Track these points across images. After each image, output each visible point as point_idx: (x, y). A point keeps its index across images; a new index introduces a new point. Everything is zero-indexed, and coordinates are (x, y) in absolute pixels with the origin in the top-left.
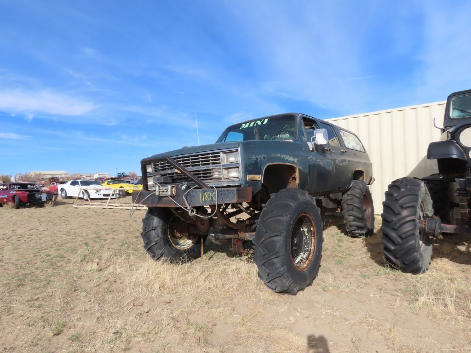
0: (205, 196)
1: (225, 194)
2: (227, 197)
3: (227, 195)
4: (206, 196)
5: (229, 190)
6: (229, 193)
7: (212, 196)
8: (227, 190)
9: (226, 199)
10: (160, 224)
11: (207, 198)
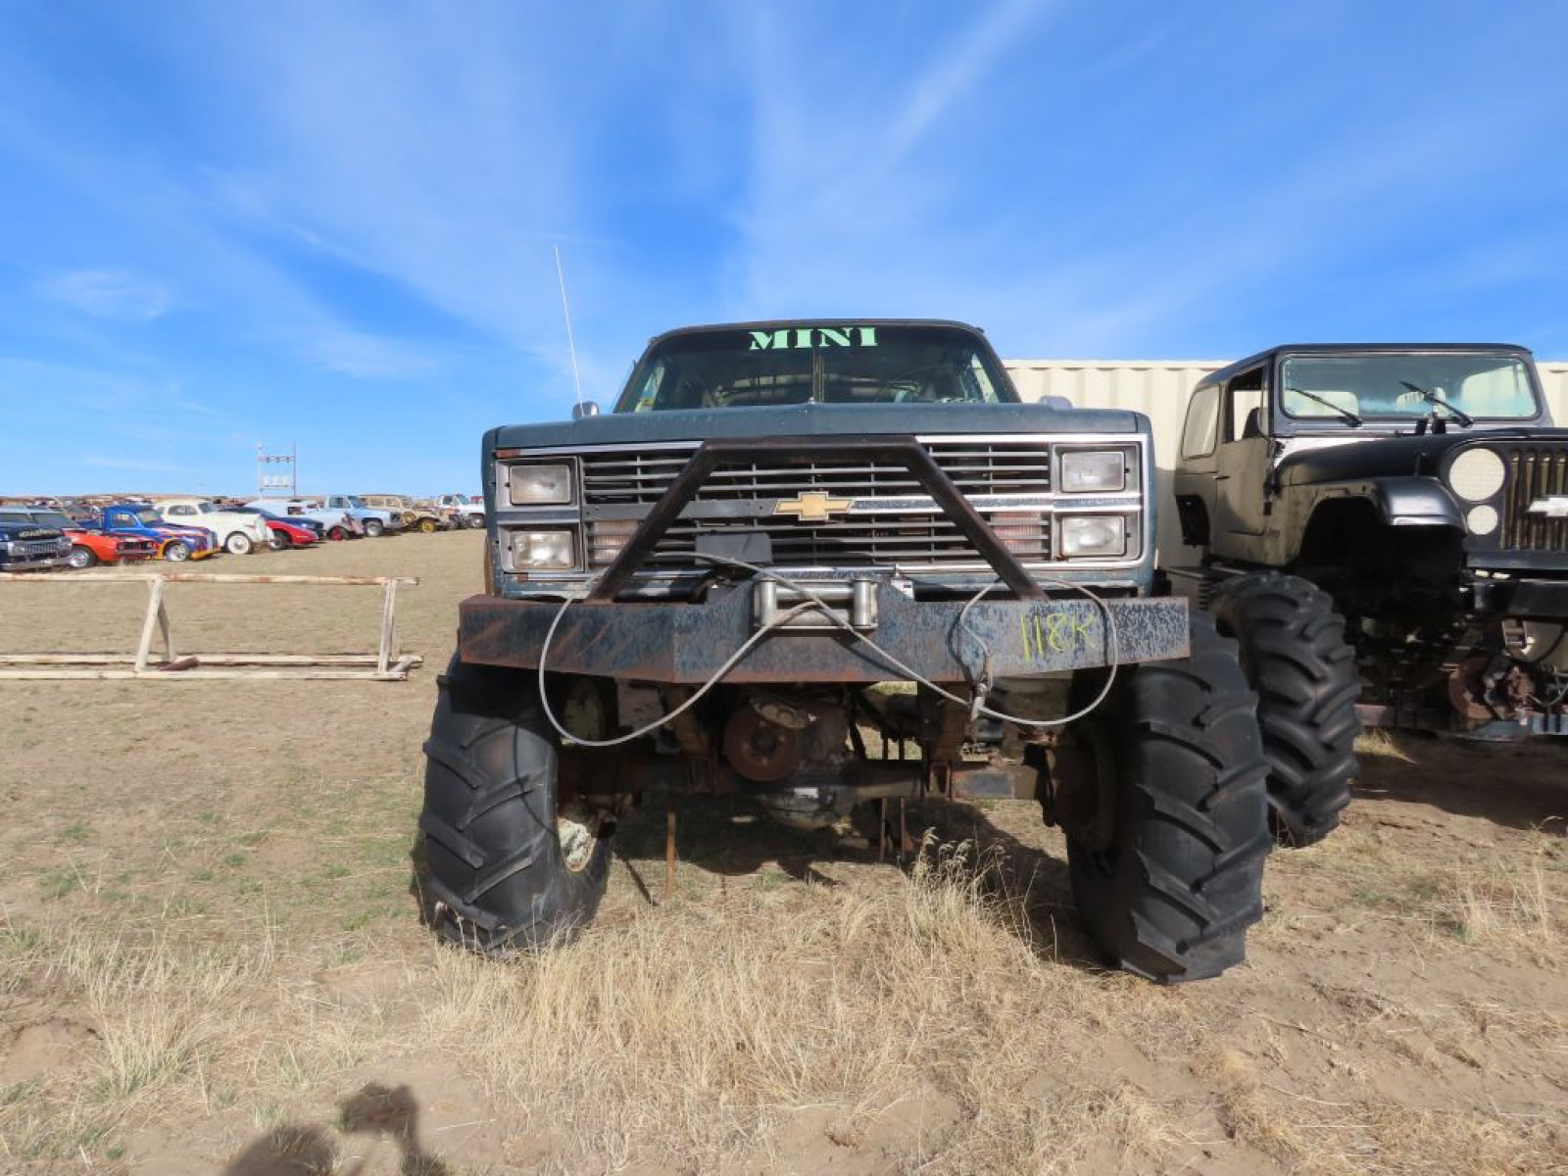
0: (1044, 633)
1: (1142, 626)
2: (1147, 638)
3: (1150, 627)
4: (1054, 630)
5: (1158, 609)
6: (1157, 621)
7: (1078, 633)
8: (1148, 608)
9: (1144, 643)
10: (544, 764)
11: (1056, 640)
